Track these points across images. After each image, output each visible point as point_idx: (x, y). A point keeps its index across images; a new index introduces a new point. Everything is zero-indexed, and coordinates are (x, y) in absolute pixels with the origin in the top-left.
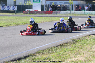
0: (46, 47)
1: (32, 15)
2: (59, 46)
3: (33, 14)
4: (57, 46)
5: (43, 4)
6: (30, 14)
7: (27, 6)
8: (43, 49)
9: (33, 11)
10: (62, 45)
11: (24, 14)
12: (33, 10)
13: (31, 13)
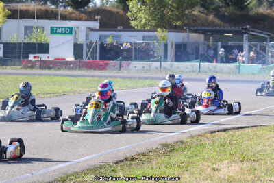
0: (86, 165)
1: (47, 71)
2: (122, 161)
3: (50, 68)
4: (117, 163)
5: (82, 39)
6: (41, 68)
7: (34, 44)
8: (77, 170)
9: (52, 59)
10: (132, 159)
11: (25, 68)
12: (52, 56)
13: (46, 65)
